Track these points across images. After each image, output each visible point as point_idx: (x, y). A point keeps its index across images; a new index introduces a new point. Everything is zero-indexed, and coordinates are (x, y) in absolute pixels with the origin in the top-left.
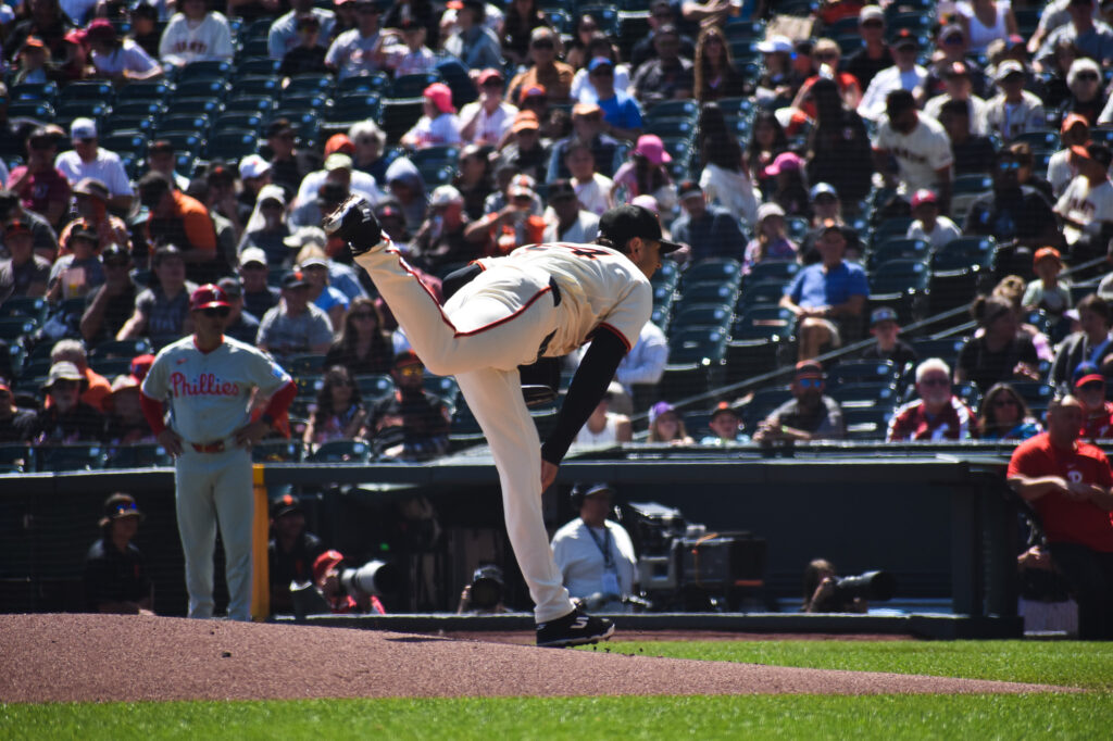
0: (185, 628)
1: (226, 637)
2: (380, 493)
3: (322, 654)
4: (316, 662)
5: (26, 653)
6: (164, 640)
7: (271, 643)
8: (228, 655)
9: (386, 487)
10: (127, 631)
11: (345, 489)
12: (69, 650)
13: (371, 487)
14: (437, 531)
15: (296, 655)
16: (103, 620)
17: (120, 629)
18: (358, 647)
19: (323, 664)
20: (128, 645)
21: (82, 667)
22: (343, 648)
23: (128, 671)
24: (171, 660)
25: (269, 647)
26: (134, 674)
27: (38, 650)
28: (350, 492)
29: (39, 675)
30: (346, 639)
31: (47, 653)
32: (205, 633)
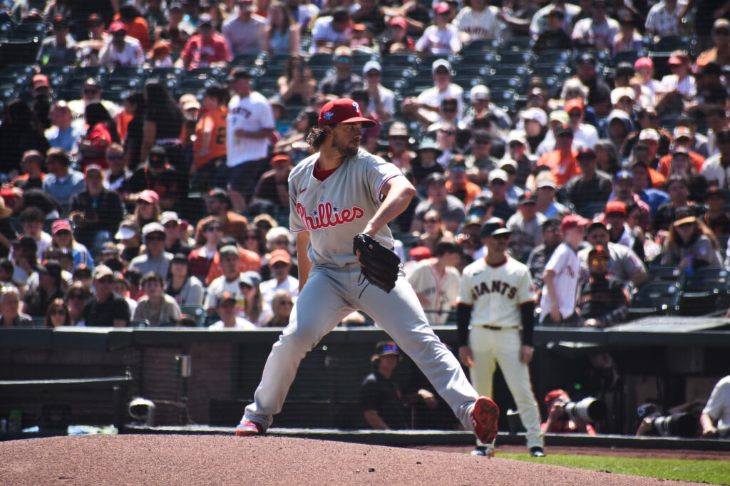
0: (346, 450)
1: (374, 458)
2: (575, 349)
3: (440, 472)
4: (434, 477)
5: (235, 464)
6: (330, 458)
7: (404, 462)
8: (373, 470)
9: (580, 345)
10: (307, 451)
11: (550, 345)
12: (264, 463)
13: (569, 345)
14: (616, 377)
15: (421, 472)
16: (292, 442)
17: (302, 450)
18: (465, 468)
19: (439, 479)
20: (305, 461)
21: (270, 475)
22: (455, 468)
23: (302, 479)
24: (333, 472)
25: (402, 465)
26: (306, 481)
27: (243, 462)
28: (553, 348)
29: (241, 480)
30: (458, 462)
31: (248, 465)
32: (360, 454)
